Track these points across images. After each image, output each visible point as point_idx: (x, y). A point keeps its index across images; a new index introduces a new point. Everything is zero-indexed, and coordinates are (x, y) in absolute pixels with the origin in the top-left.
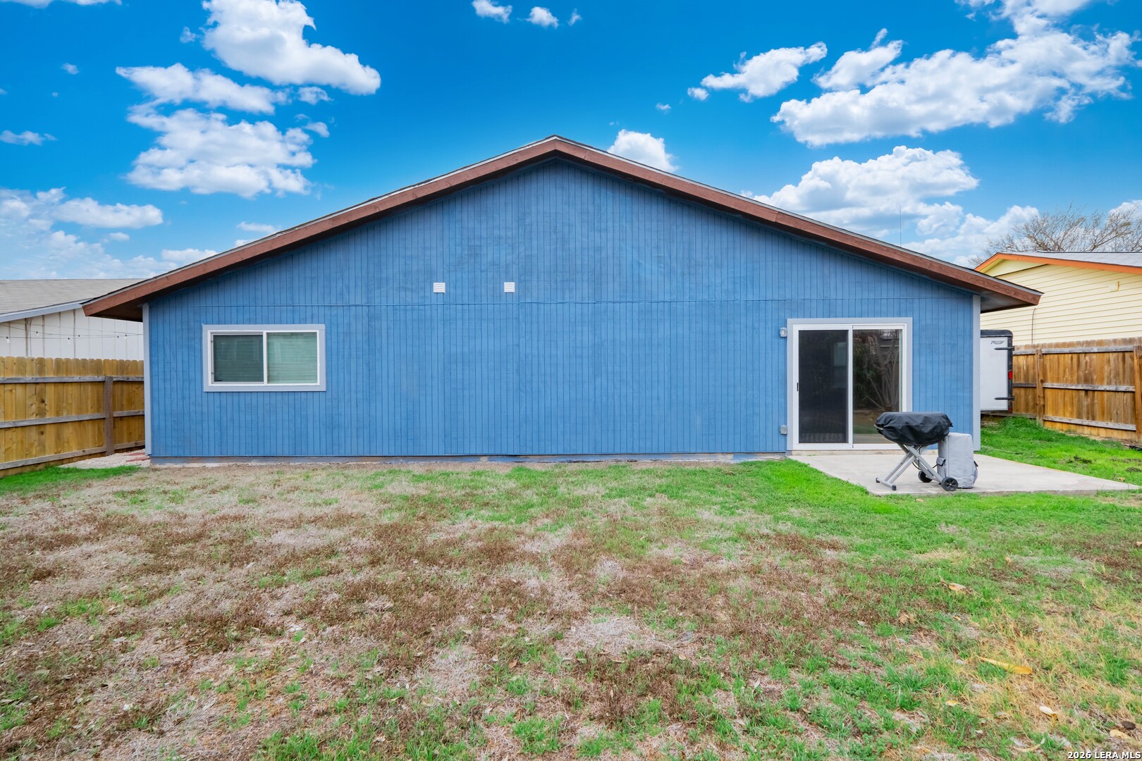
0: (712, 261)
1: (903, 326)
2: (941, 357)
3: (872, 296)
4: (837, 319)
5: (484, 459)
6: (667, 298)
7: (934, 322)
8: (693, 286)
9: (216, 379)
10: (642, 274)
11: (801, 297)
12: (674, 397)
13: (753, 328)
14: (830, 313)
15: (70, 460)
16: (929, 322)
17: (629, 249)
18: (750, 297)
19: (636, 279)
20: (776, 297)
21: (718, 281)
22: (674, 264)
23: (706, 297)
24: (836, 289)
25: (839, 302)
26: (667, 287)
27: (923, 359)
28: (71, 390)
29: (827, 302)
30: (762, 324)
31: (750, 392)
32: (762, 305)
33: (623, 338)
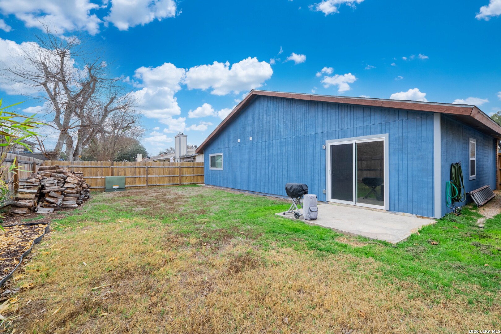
0: (299, 120)
1: (383, 138)
2: (409, 156)
3: (365, 124)
4: (348, 138)
5: (247, 192)
6: (286, 137)
7: (404, 135)
8: (294, 131)
9: (211, 167)
10: (280, 129)
11: (332, 130)
12: (288, 175)
13: (313, 146)
14: (344, 136)
15: (199, 183)
16: (400, 135)
17: (276, 120)
18: (312, 133)
19: (278, 131)
20: (321, 131)
21: (301, 128)
22: (288, 124)
23: (297, 135)
24: (347, 123)
25: (349, 130)
26: (286, 133)
27: (396, 157)
28: (199, 169)
29: (343, 130)
30: (317, 144)
31: (312, 174)
32: (317, 135)
33: (275, 153)
